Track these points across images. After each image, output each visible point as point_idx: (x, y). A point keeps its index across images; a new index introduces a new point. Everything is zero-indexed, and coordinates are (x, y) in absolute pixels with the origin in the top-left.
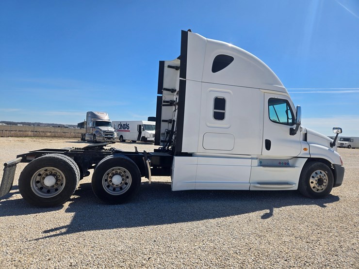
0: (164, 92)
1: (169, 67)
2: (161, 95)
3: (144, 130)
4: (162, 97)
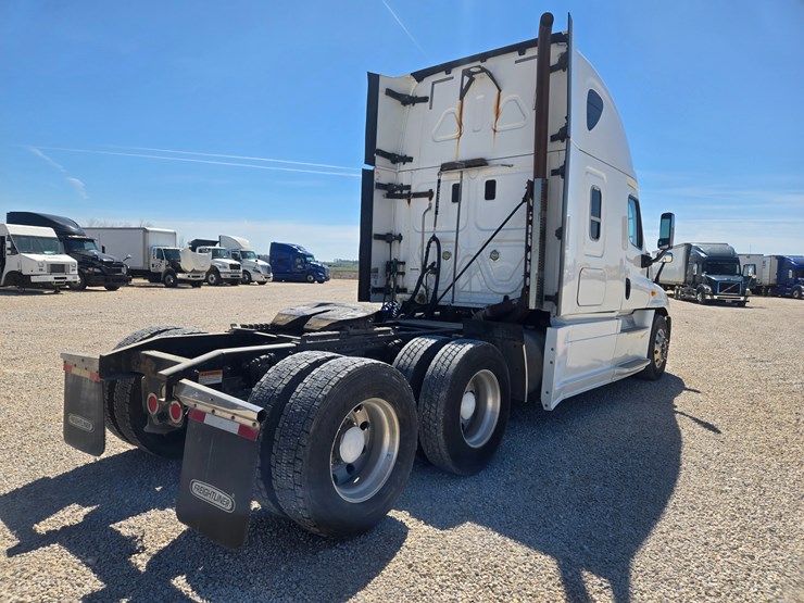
0: (379, 160)
1: (390, 93)
2: (371, 168)
3: (14, 251)
4: (373, 171)
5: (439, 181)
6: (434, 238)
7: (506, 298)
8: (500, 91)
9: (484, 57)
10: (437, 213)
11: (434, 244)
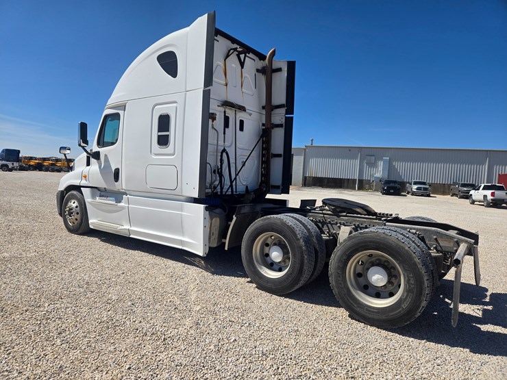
5: (225, 112)
6: (224, 150)
7: (247, 187)
8: (242, 67)
9: (233, 41)
10: (224, 133)
11: (224, 154)
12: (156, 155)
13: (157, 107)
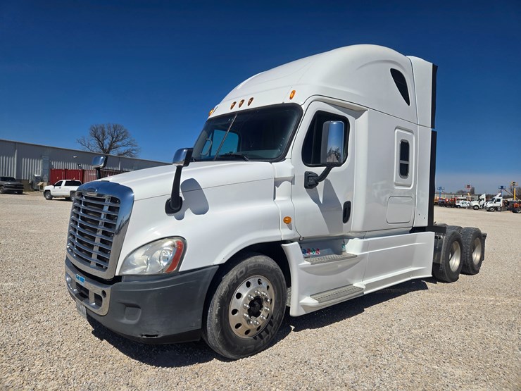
12: (397, 185)
13: (397, 131)
